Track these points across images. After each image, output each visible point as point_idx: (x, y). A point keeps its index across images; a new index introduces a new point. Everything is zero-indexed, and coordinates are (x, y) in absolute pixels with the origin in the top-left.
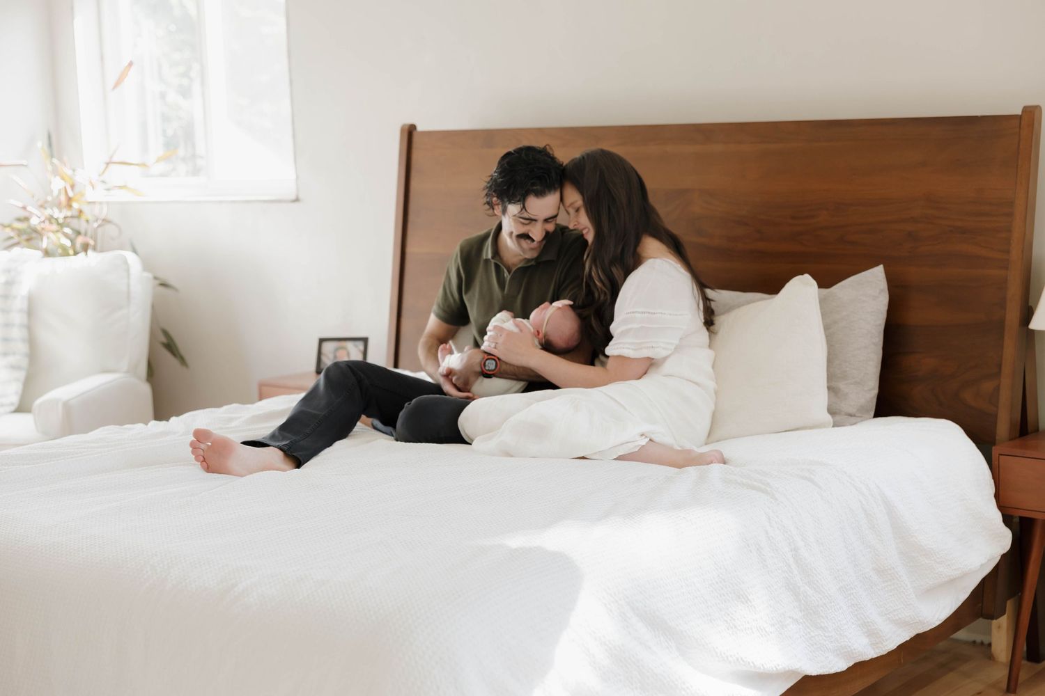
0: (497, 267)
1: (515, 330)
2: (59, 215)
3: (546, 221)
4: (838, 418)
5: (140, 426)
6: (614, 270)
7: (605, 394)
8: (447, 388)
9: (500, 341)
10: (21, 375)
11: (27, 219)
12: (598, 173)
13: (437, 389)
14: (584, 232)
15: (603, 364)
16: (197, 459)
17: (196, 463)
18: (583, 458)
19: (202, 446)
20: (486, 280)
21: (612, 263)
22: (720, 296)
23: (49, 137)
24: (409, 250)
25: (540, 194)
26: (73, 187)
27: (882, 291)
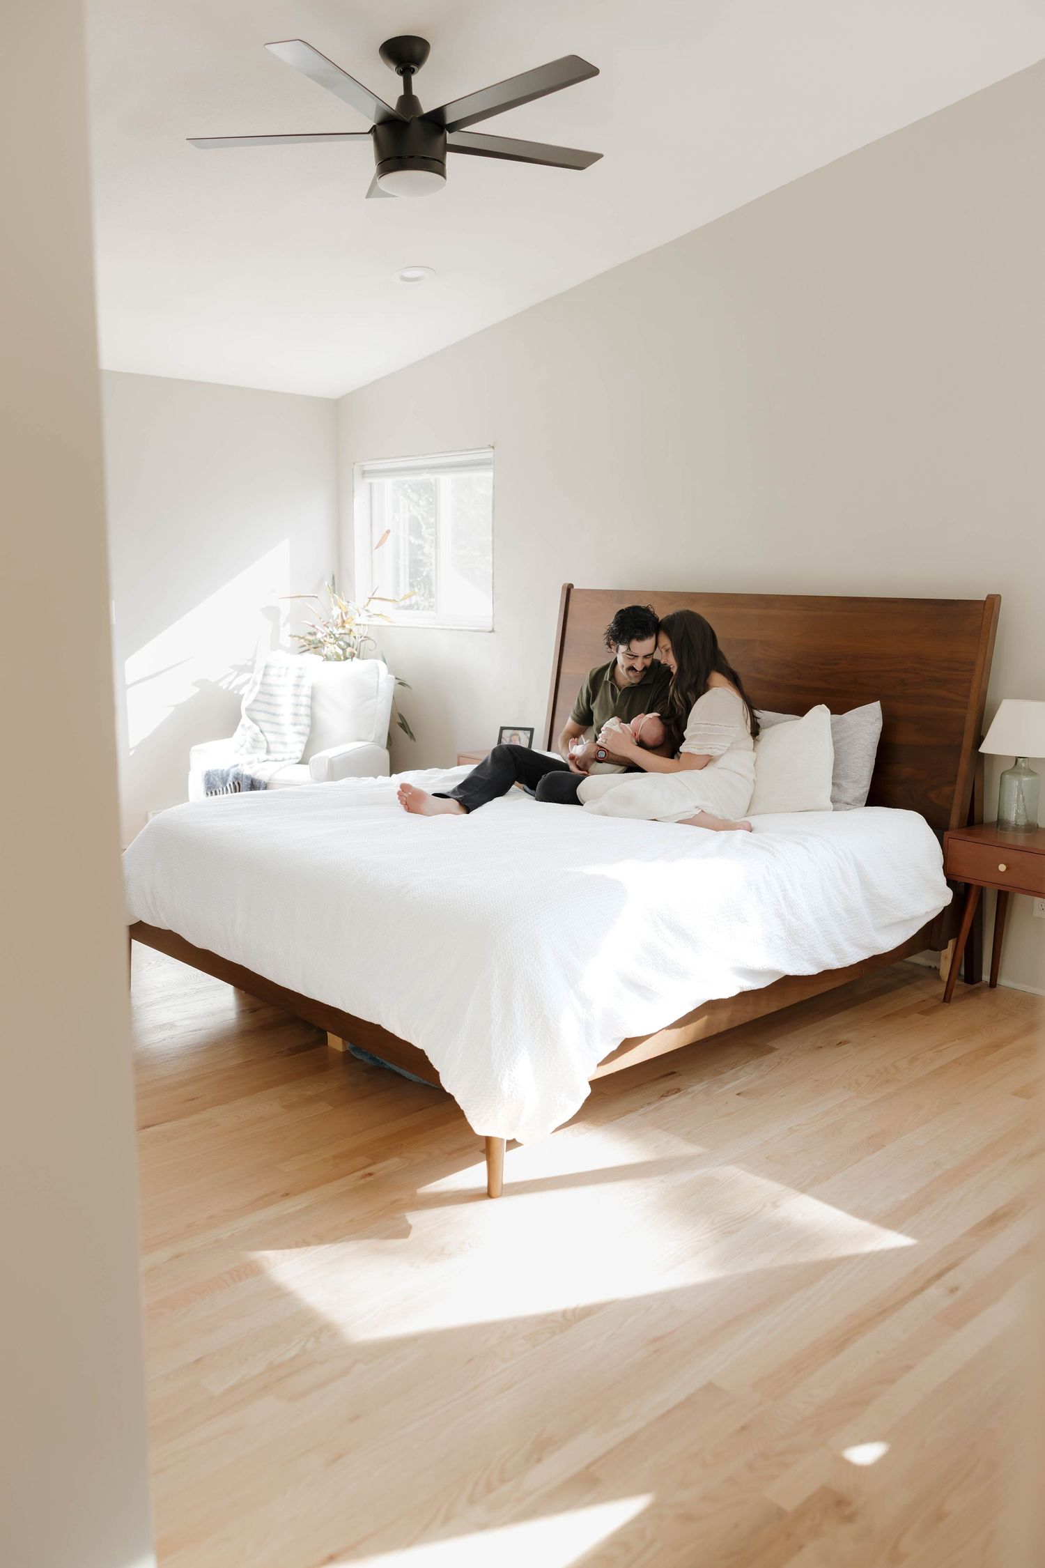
0: (612, 686)
1: (620, 731)
2: (337, 632)
3: (645, 657)
4: (838, 805)
5: (371, 779)
6: (689, 694)
7: (677, 779)
8: (572, 767)
9: (609, 738)
10: (305, 739)
11: (315, 634)
12: (683, 626)
13: (565, 767)
14: (671, 667)
15: (679, 758)
16: (401, 803)
17: (400, 805)
18: (655, 820)
19: (406, 795)
20: (604, 694)
21: (687, 690)
22: (764, 716)
23: (333, 578)
24: (563, 670)
25: (640, 639)
26: (346, 613)
27: (878, 718)
